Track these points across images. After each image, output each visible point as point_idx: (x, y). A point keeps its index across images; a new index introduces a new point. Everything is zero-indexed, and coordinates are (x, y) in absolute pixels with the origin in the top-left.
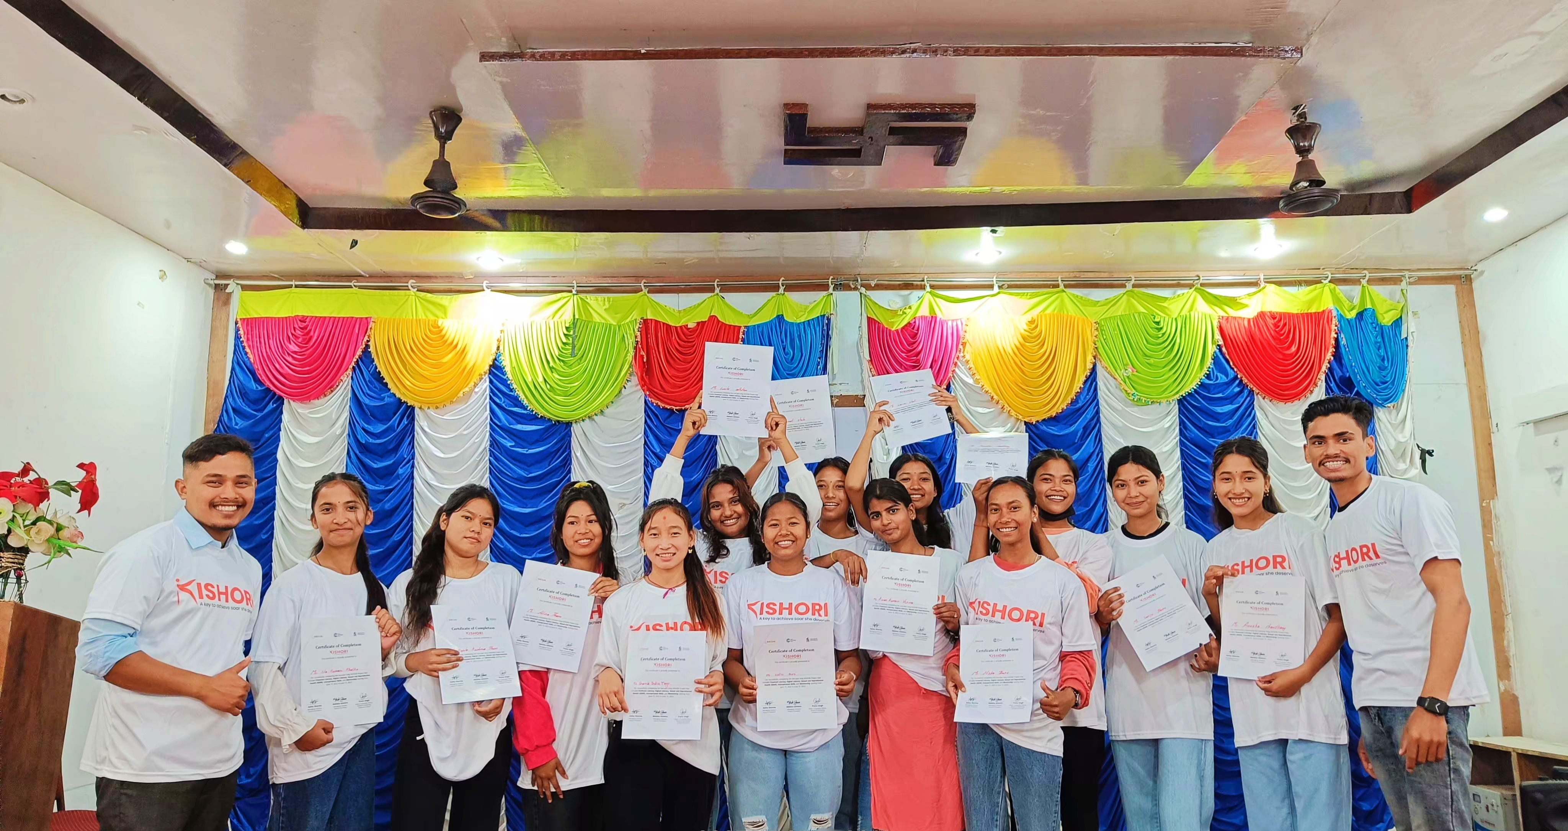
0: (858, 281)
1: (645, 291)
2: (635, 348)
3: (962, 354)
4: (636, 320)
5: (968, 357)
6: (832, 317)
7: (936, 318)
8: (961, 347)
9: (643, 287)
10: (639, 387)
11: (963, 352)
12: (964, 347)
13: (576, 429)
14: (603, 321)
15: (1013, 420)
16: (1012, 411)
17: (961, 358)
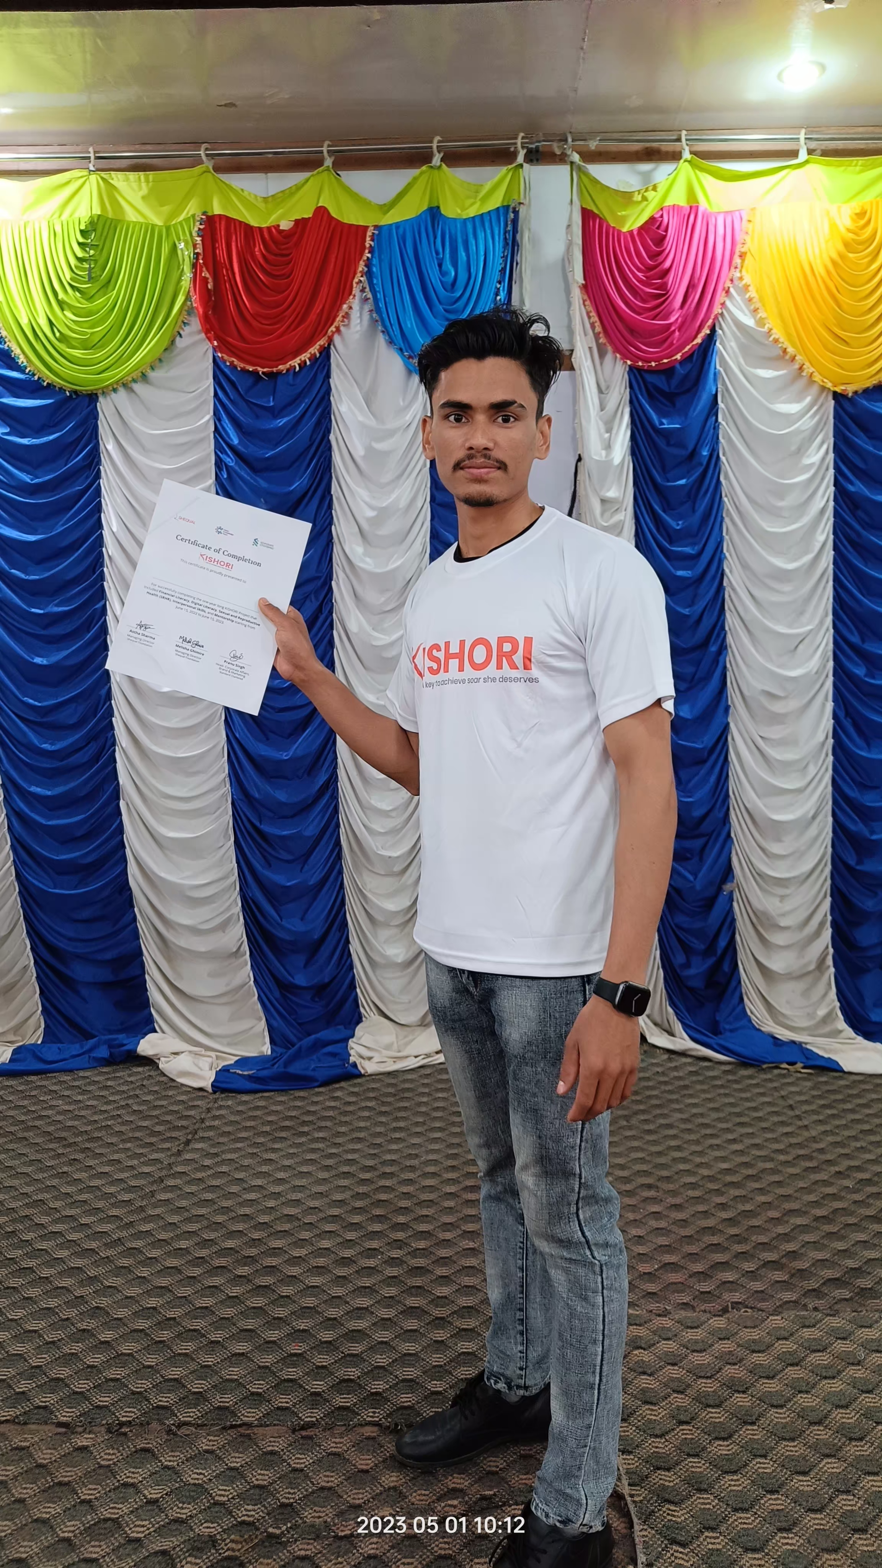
0: (566, 140)
1: (208, 164)
2: (194, 266)
3: (738, 274)
4: (193, 216)
5: (747, 280)
6: (522, 211)
7: (697, 207)
8: (737, 260)
9: (204, 158)
10: (203, 335)
11: (741, 271)
12: (743, 261)
13: (104, 406)
14: (142, 220)
15: (815, 390)
16: (816, 374)
17: (736, 282)
